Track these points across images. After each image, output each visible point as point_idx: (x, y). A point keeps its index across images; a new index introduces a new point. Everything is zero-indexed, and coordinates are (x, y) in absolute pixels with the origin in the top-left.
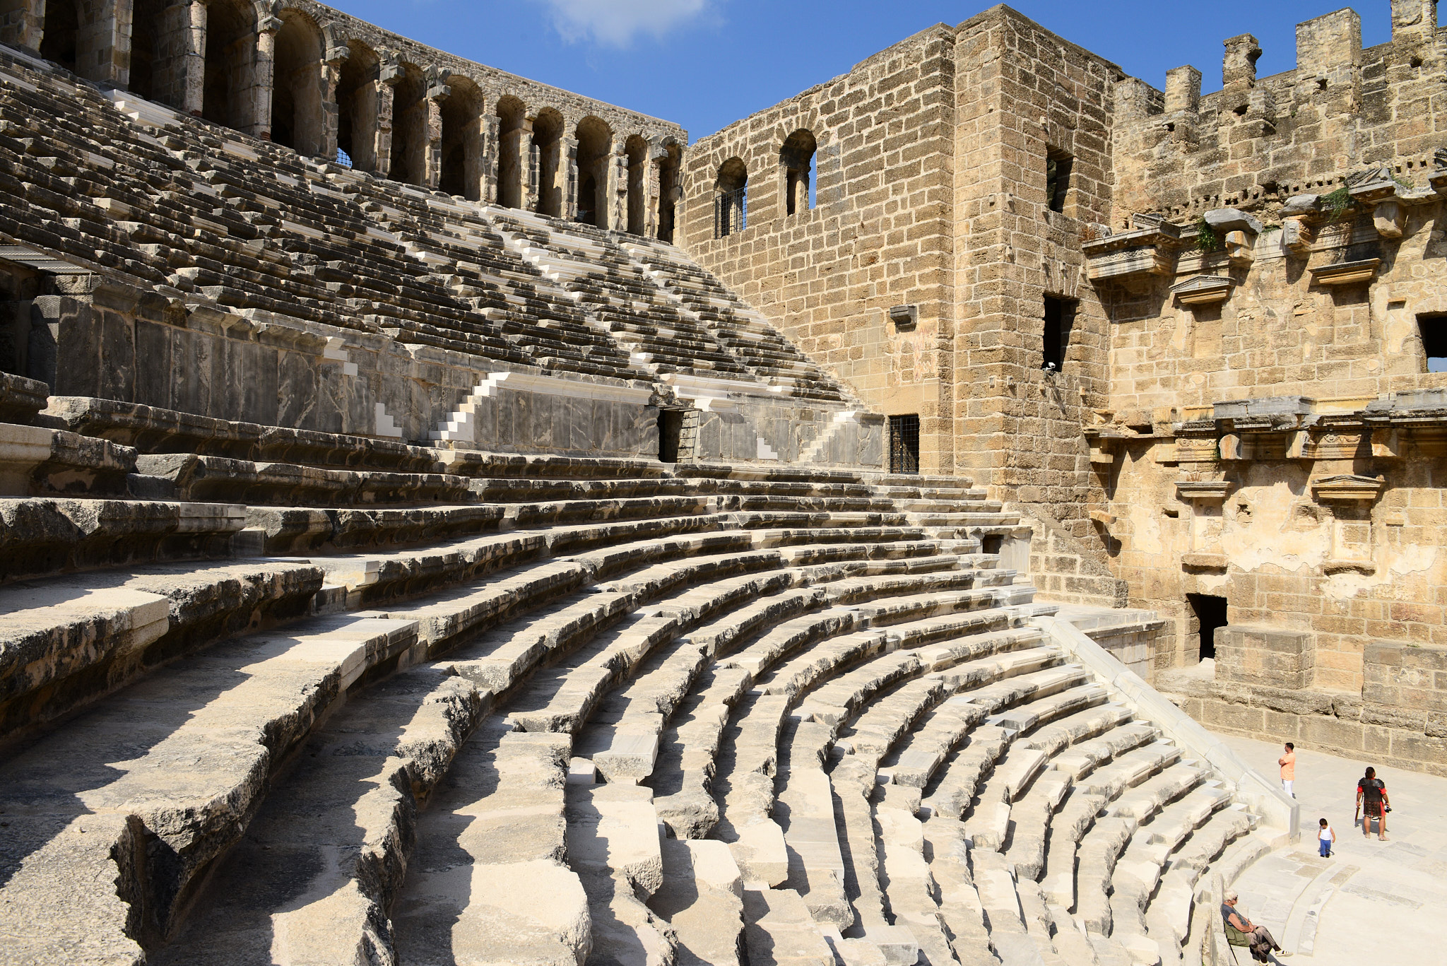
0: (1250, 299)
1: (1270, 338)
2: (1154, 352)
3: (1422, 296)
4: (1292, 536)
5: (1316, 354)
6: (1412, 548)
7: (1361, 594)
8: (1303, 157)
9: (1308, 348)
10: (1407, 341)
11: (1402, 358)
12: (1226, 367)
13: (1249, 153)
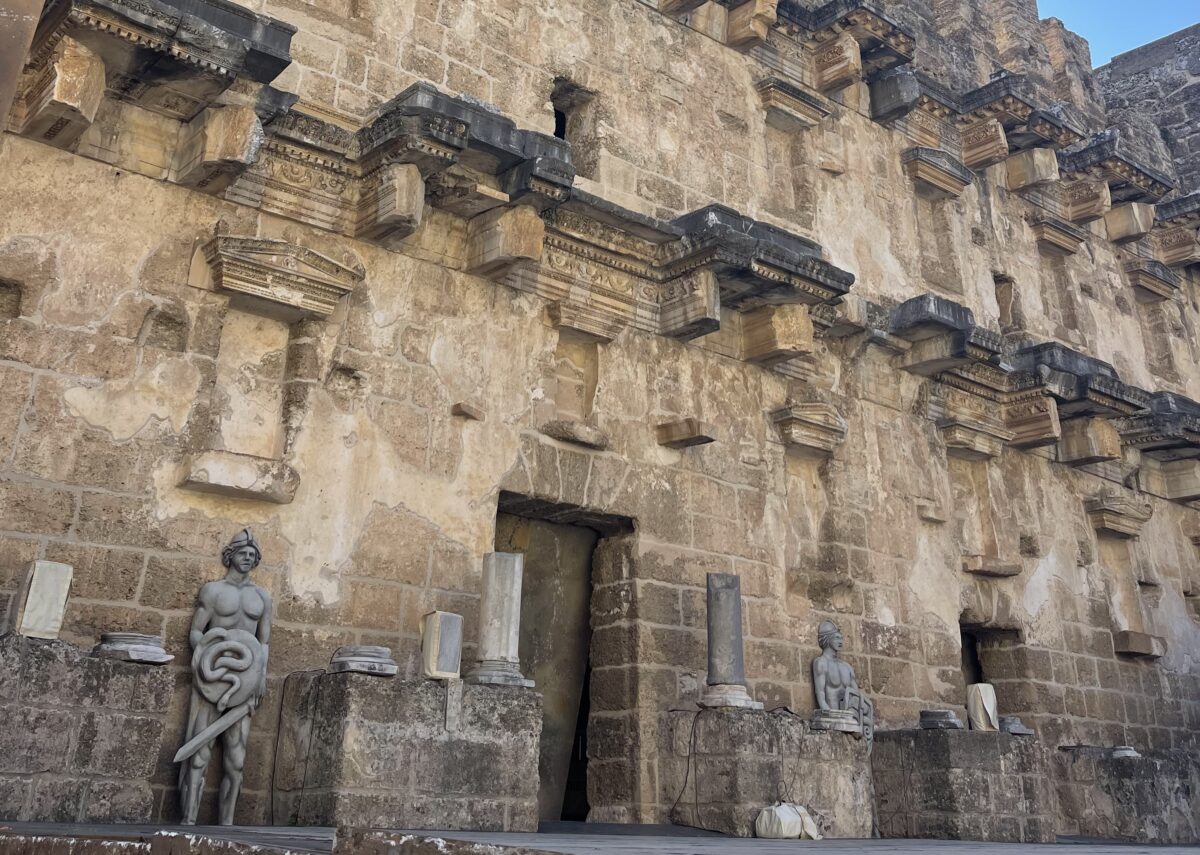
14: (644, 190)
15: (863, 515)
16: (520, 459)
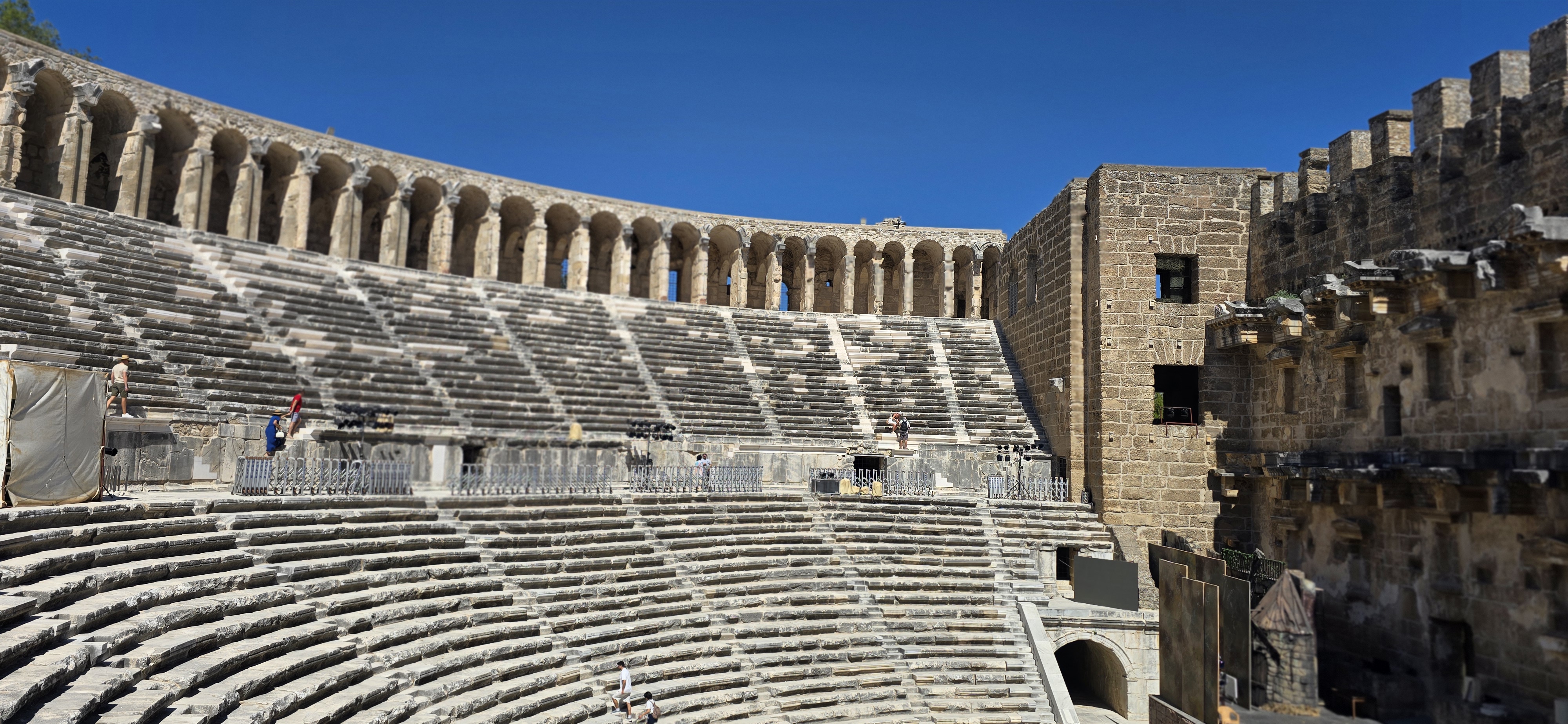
0: (1309, 367)
1: (1319, 401)
2: (1270, 405)
3: (1386, 371)
4: (1332, 566)
5: (1340, 417)
6: (1388, 585)
7: (1367, 621)
8: (1330, 252)
9: (1335, 410)
10: (1380, 408)
11: (1378, 423)
12: (1301, 422)
13: (1307, 248)
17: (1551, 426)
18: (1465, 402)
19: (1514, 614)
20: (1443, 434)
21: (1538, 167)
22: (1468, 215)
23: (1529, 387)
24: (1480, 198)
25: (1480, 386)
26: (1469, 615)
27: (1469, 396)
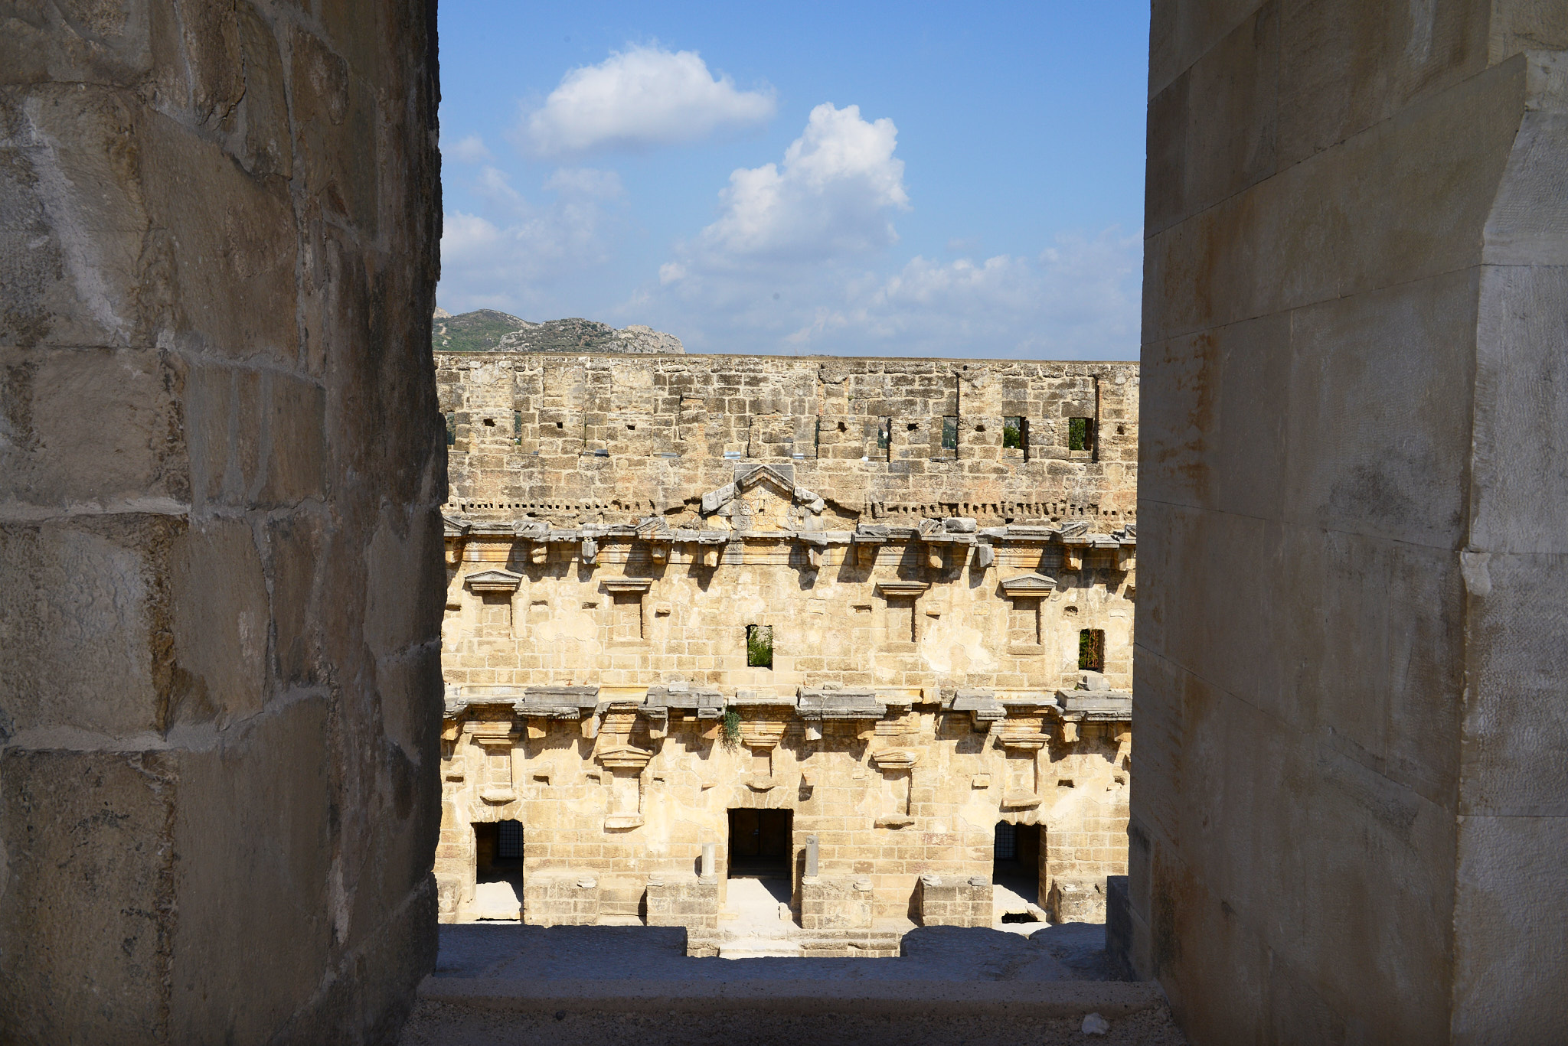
14: (799, 667)
15: (932, 789)
16: (735, 797)
17: (620, 667)
18: (525, 644)
19: (572, 805)
20: (497, 669)
21: (623, 472)
22: (544, 491)
23: (599, 637)
24: (558, 480)
25: (546, 632)
26: (519, 814)
27: (532, 639)
